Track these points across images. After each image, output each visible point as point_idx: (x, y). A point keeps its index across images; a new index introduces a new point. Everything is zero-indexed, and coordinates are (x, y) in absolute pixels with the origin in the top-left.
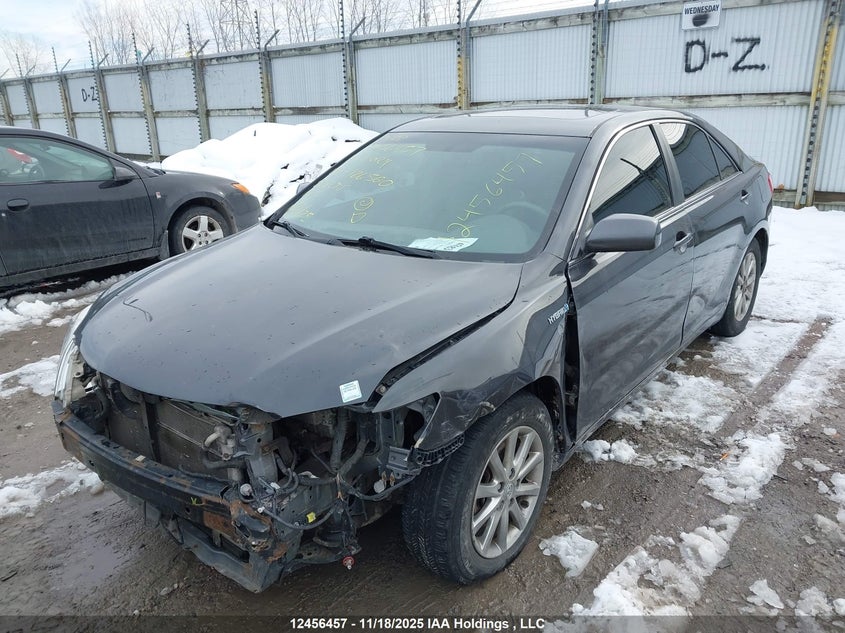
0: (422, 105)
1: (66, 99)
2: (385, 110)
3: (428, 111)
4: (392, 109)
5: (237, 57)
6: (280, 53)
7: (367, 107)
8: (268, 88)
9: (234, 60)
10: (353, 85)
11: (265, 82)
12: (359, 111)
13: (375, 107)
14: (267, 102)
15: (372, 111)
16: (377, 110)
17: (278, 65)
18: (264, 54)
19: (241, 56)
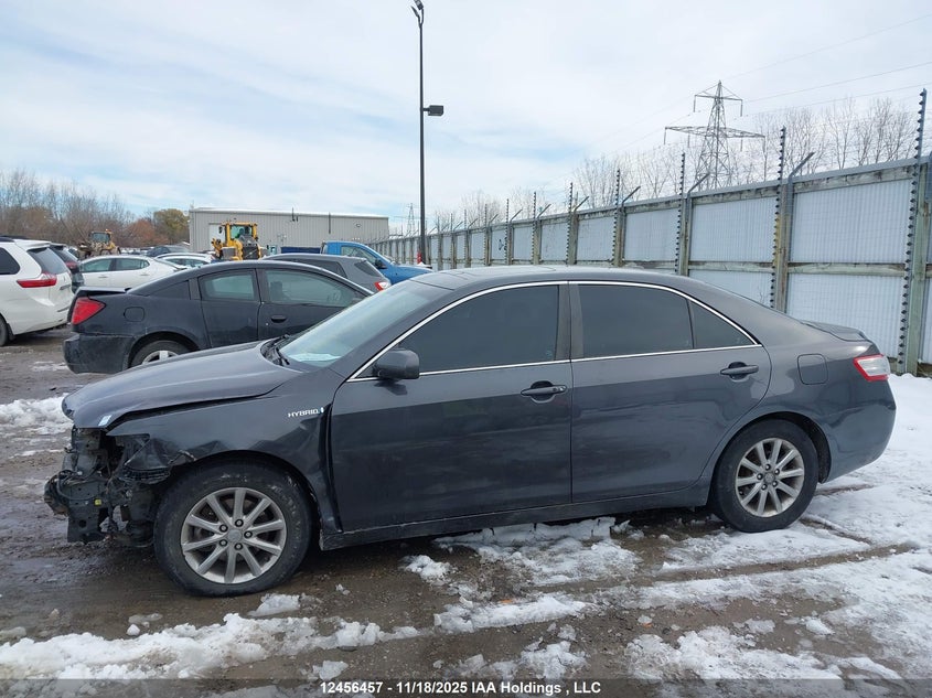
0: (744, 263)
1: (488, 248)
2: (712, 266)
3: (748, 269)
4: (717, 266)
5: (603, 212)
6: (634, 208)
7: (697, 263)
8: (621, 241)
9: (601, 215)
10: (686, 240)
11: (618, 236)
12: (690, 267)
13: (704, 263)
14: (617, 255)
15: (701, 267)
16: (705, 266)
17: (632, 219)
18: (620, 210)
19: (606, 211)
